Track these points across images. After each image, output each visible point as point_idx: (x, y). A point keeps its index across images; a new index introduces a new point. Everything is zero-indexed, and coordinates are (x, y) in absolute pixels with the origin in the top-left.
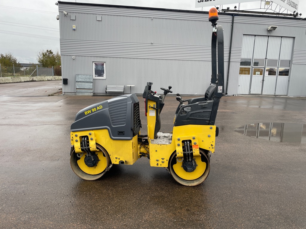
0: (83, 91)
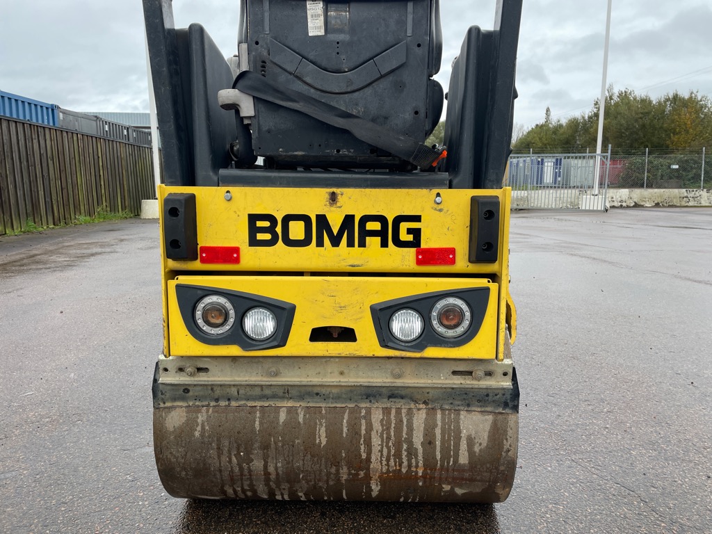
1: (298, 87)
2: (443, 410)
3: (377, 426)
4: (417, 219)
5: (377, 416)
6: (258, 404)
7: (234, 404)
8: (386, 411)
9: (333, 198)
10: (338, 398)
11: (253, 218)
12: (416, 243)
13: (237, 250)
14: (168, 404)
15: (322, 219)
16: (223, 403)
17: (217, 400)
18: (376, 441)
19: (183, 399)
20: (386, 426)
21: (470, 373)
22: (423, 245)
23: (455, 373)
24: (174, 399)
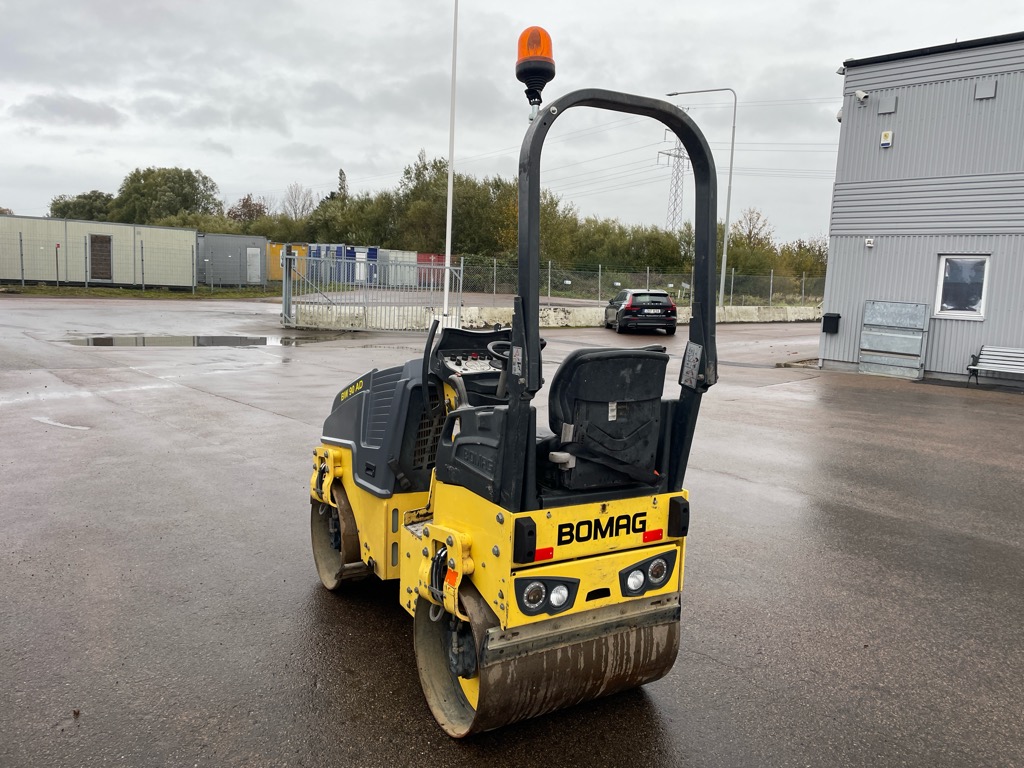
0: (885, 359)
1: (600, 449)
2: (644, 628)
3: (611, 648)
4: (644, 514)
5: (611, 641)
6: (544, 650)
7: (530, 654)
8: (616, 637)
9: (604, 508)
10: (589, 635)
11: (561, 527)
12: (643, 529)
13: (551, 549)
14: (490, 664)
15: (597, 522)
16: (524, 655)
17: (520, 654)
18: (610, 658)
19: (499, 658)
20: (616, 646)
21: (659, 602)
22: (647, 530)
23: (652, 604)
24: (493, 660)
